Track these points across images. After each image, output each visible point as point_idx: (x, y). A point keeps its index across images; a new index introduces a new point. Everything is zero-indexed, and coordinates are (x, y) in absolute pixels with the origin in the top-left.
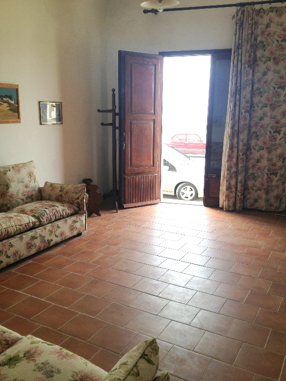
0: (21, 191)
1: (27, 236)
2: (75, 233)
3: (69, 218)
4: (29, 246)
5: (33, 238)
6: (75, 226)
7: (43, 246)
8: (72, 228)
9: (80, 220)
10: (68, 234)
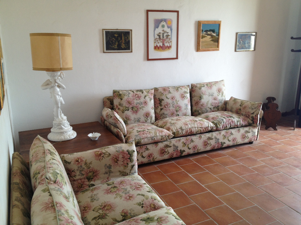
0: (210, 102)
1: (205, 136)
2: (246, 141)
3: (242, 128)
4: (206, 144)
5: (210, 138)
6: (246, 136)
7: (217, 146)
8: (244, 137)
9: (252, 131)
10: (240, 141)
